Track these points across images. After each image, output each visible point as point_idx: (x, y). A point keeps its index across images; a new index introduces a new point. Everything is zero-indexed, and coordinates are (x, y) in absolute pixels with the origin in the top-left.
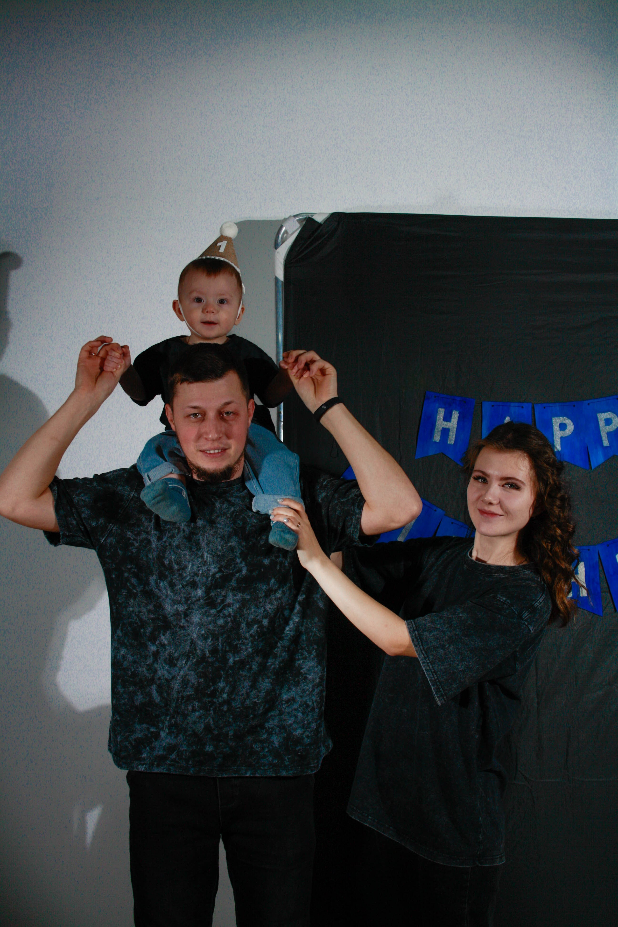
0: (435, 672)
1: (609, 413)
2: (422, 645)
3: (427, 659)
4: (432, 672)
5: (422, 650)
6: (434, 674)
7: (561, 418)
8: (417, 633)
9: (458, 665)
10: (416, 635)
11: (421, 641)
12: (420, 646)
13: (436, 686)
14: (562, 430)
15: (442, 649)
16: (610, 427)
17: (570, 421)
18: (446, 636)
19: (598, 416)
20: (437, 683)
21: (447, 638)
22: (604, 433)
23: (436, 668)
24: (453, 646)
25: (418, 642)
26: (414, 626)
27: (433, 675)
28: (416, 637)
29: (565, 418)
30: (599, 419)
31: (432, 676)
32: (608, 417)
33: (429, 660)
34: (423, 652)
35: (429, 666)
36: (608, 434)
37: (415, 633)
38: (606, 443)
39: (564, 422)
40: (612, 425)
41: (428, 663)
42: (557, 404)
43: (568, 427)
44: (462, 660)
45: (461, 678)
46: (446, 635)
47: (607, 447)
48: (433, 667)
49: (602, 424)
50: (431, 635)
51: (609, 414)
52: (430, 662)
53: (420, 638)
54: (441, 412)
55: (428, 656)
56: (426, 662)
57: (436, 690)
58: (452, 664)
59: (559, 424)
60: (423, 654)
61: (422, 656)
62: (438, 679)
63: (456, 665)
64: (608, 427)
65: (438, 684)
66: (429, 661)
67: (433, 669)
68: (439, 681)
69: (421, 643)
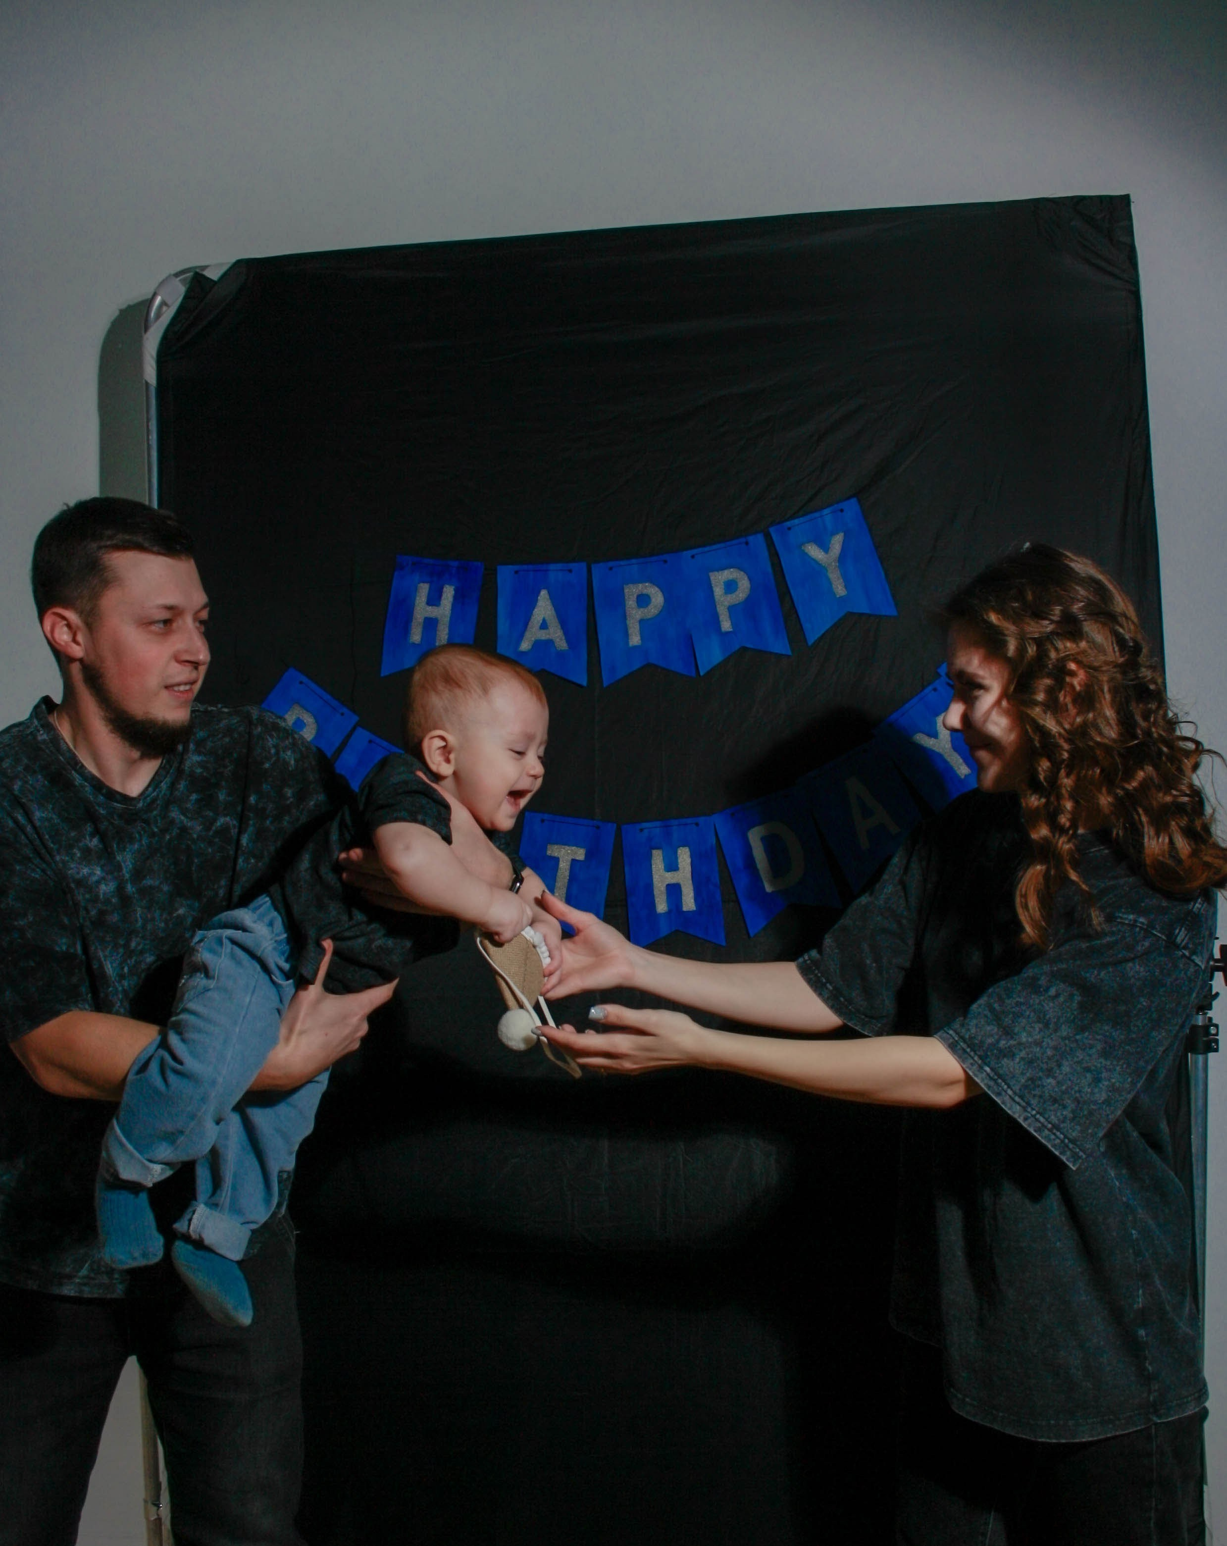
0: (1054, 1126)
1: (732, 570)
2: (1009, 1087)
3: (1029, 1109)
4: (1049, 1130)
5: (1013, 1096)
6: (1055, 1131)
7: (640, 585)
8: (987, 1069)
9: (1092, 1093)
10: (988, 1075)
11: (1004, 1081)
12: (1006, 1092)
13: (1068, 1153)
14: (642, 607)
15: (1048, 1076)
16: (734, 596)
17: (657, 589)
18: (1048, 1050)
19: (712, 578)
20: (1067, 1146)
21: (1049, 1052)
22: (722, 608)
23: (1053, 1117)
24: (1067, 1063)
25: (998, 1085)
26: (976, 1058)
27: (1054, 1134)
28: (991, 1079)
29: (647, 584)
30: (713, 582)
31: (1053, 1137)
32: (731, 577)
33: (1033, 1109)
34: (1017, 1099)
35: (1037, 1120)
36: (732, 609)
37: (985, 1071)
38: (726, 625)
39: (645, 592)
40: (737, 593)
41: (1034, 1116)
42: (634, 561)
43: (653, 600)
44: (1097, 1080)
45: (1108, 1115)
46: (1046, 1048)
47: (727, 633)
48: (1047, 1119)
49: (718, 591)
50: (1017, 1060)
51: (731, 573)
52: (1038, 1113)
53: (1000, 1076)
54: (424, 589)
55: (1028, 1104)
56: (1029, 1115)
57: (1072, 1160)
58: (1081, 1097)
59: (635, 596)
60: (1018, 1103)
61: (1018, 1107)
62: (1066, 1137)
63: (1088, 1095)
64: (729, 596)
65: (1071, 1146)
66: (1034, 1112)
67: (1050, 1123)
68: (1070, 1141)
69: (1006, 1084)
